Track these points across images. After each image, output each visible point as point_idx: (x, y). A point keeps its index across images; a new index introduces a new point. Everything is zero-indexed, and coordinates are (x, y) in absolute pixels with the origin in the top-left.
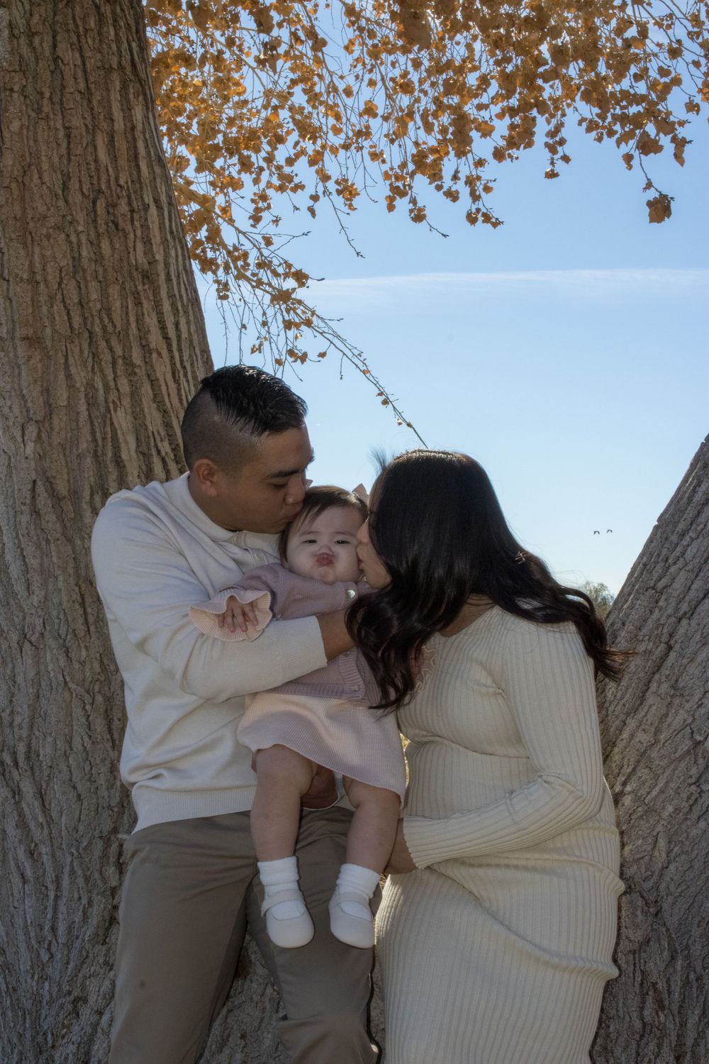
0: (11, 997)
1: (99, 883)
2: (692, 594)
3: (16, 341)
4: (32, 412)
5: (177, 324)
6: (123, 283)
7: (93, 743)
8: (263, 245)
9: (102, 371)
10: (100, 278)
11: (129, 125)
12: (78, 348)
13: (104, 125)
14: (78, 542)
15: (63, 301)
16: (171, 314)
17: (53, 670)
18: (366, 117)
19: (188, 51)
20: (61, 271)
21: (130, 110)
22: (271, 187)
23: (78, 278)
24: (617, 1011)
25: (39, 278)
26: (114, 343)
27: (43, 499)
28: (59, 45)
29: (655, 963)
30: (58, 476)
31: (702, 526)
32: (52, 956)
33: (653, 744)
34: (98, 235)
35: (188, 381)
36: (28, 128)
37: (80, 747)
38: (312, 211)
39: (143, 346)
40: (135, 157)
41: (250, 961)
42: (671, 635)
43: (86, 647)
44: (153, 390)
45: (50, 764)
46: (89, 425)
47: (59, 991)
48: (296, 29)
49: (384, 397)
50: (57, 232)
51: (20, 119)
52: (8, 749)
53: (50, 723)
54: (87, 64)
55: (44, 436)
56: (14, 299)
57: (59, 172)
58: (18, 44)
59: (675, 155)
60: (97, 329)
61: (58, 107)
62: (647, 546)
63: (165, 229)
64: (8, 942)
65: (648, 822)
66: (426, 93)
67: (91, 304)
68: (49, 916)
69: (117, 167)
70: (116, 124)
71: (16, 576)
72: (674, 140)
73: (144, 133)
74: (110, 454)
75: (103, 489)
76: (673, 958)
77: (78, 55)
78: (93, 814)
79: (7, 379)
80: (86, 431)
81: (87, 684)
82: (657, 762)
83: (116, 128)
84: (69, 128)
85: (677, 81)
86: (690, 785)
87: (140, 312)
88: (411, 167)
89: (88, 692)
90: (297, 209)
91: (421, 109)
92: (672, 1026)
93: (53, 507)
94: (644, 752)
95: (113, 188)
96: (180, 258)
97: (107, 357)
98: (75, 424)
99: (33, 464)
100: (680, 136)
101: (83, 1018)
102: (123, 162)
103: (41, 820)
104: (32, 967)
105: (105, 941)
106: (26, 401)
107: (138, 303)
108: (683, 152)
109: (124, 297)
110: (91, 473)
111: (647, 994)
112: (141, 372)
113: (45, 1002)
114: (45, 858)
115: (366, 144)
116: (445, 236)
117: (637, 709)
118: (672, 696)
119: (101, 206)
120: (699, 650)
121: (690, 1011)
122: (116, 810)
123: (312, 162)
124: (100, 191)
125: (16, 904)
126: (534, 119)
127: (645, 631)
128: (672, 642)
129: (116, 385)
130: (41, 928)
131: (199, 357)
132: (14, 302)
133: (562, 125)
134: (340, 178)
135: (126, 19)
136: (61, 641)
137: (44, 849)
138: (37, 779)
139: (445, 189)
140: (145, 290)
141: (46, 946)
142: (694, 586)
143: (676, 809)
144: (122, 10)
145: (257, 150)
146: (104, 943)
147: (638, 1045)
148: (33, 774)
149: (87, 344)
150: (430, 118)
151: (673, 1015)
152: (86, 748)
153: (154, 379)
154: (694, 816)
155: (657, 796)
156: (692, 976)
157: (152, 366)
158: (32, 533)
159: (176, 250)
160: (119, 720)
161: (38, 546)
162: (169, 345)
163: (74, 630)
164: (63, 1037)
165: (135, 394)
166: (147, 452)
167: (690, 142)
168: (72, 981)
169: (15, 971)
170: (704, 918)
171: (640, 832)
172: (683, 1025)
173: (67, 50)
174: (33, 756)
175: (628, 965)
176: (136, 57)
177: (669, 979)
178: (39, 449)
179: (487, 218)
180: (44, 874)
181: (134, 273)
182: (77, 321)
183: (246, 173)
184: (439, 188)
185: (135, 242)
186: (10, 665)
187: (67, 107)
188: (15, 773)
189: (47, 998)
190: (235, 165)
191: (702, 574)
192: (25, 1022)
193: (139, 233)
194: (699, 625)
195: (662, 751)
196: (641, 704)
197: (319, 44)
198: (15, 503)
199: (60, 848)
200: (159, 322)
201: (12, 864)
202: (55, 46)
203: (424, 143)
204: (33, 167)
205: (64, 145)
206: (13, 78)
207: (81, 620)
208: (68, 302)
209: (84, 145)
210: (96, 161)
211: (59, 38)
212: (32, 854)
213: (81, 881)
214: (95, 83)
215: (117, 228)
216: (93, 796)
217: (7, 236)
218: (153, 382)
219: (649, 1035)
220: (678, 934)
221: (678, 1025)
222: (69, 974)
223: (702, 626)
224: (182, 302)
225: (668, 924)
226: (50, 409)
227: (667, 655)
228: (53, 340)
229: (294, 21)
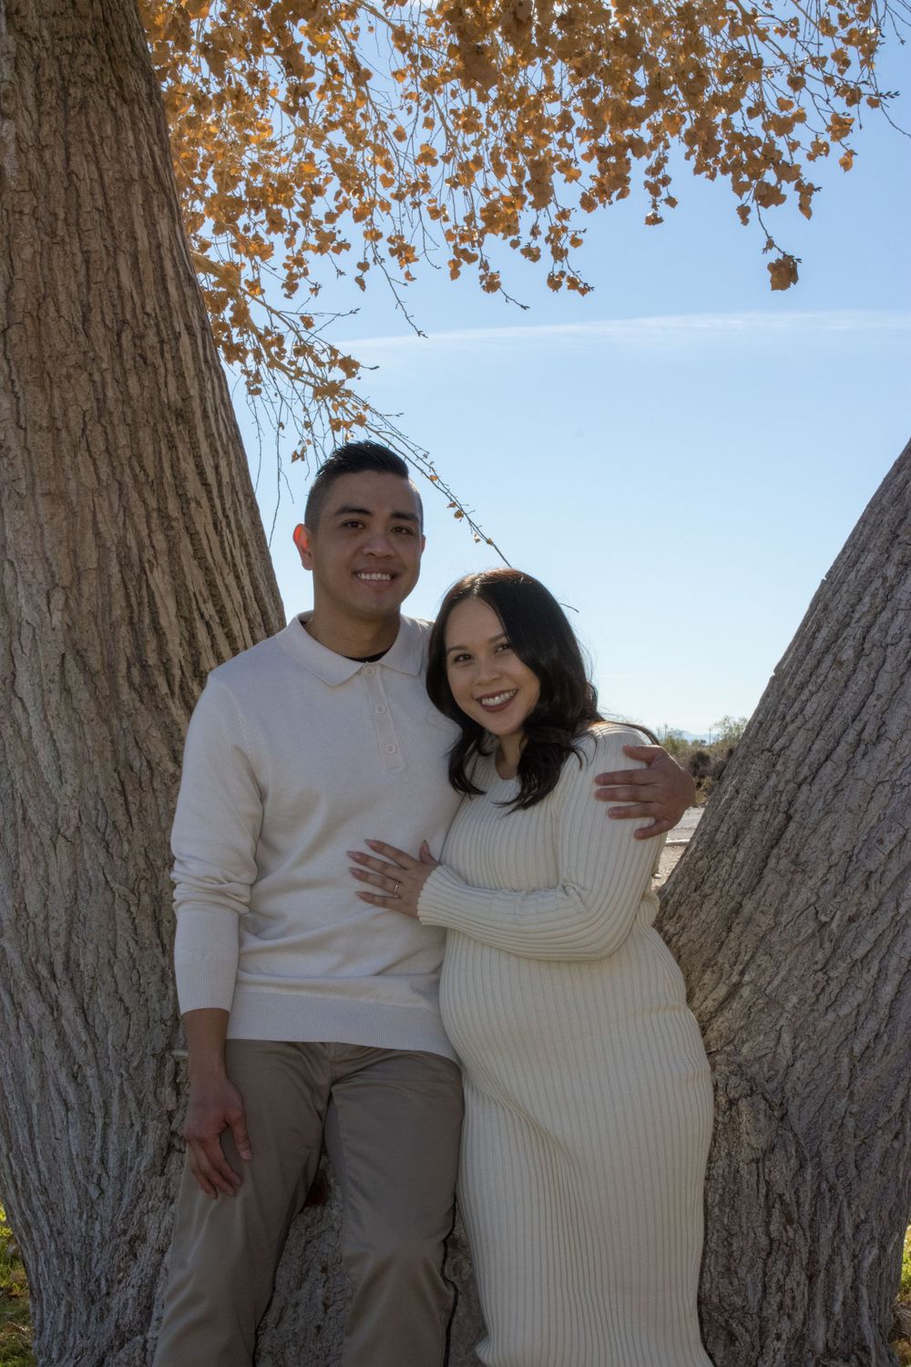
0: (56, 1241)
1: (155, 1107)
2: (812, 757)
3: (37, 497)
4: (57, 577)
5: (217, 467)
6: (155, 424)
7: (141, 949)
8: (301, 327)
9: (134, 526)
10: (129, 420)
11: (154, 242)
12: (107, 502)
13: (126, 246)
14: (115, 722)
15: (89, 450)
16: (210, 457)
17: (91, 867)
18: (423, 165)
19: (201, 91)
20: (84, 416)
21: (154, 225)
22: (307, 249)
23: (104, 423)
24: (741, 1227)
25: (59, 424)
26: (147, 494)
27: (75, 676)
28: (73, 158)
29: (781, 1172)
30: (90, 649)
31: (822, 677)
32: (102, 1192)
33: (773, 928)
34: (125, 372)
35: (231, 532)
36: (41, 255)
37: (126, 954)
38: (361, 282)
39: (180, 496)
40: (163, 280)
41: (329, 1186)
42: (790, 804)
43: (129, 842)
44: (193, 545)
45: (91, 975)
46: (122, 588)
47: (112, 1231)
48: (333, 59)
49: (457, 509)
50: (79, 371)
51: (32, 245)
52: (44, 960)
53: (90, 928)
54: (105, 177)
55: (72, 603)
56: (33, 449)
57: (78, 303)
58: (27, 159)
59: (800, 206)
60: (128, 480)
61: (74, 229)
62: (763, 700)
63: (199, 358)
64: (50, 1179)
65: (770, 1015)
66: (495, 127)
67: (119, 452)
68: (98, 1147)
69: (143, 292)
70: (139, 243)
71: (46, 764)
72: (799, 187)
73: (171, 251)
74: (147, 621)
75: (141, 661)
76: (802, 1167)
77: (93, 168)
78: (143, 1029)
79: (28, 541)
80: (119, 596)
81: (131, 881)
82: (778, 948)
83: (139, 248)
84: (87, 252)
85: (801, 117)
86: (816, 972)
87: (175, 457)
88: (481, 224)
89: (132, 891)
90: (342, 273)
91: (490, 146)
92: (802, 1242)
93: (85, 683)
94: (764, 937)
95: (140, 317)
96: (217, 390)
97: (139, 511)
98: (106, 588)
99: (60, 636)
100: (806, 183)
101: (142, 1260)
102: (149, 286)
103: (84, 1038)
104: (79, 1206)
105: (163, 1171)
106: (50, 565)
107: (173, 447)
108: (810, 201)
109: (156, 442)
110: (127, 644)
111: (774, 1207)
112: (179, 525)
113: (96, 1244)
114: (91, 1081)
115: (424, 198)
116: (525, 308)
117: (754, 889)
118: (793, 873)
119: (126, 338)
120: (821, 819)
121: (822, 1225)
122: (169, 1023)
123: (358, 217)
124: (124, 322)
125: (58, 1135)
126: (628, 162)
127: (761, 799)
128: (791, 811)
129: (151, 542)
130: (89, 1161)
131: (243, 503)
132: (33, 454)
133: (665, 160)
134: (394, 234)
135: (146, 119)
136: (100, 835)
137: (89, 1071)
138: (78, 992)
139: (522, 246)
140: (179, 432)
141: (95, 1181)
142: (815, 747)
143: (801, 1000)
144: (141, 109)
145: (289, 204)
146: (162, 1173)
147: (765, 1265)
148: (73, 987)
149: (117, 498)
150: (502, 158)
151: (804, 1230)
152: (132, 955)
153: (193, 532)
154: (821, 1007)
155: (779, 986)
156: (824, 1186)
157: (191, 518)
158: (63, 714)
159: (212, 381)
160: (169, 922)
161: (70, 729)
162: (209, 492)
163: (114, 822)
164: (120, 1282)
165: (172, 551)
166: (188, 616)
167: (819, 189)
168: (126, 1219)
169: (60, 1211)
170: (836, 1121)
171: (761, 1027)
172: (815, 1240)
173: (82, 164)
174: (72, 965)
175: (751, 1176)
176: (159, 163)
177: (797, 1189)
178: (67, 619)
179: (573, 284)
180: (90, 1100)
181: (167, 413)
182: (104, 471)
183: (276, 233)
184: (515, 244)
185: (166, 377)
186: (43, 864)
187: (85, 228)
188: (53, 987)
189: (98, 1239)
190: (262, 222)
191: (823, 733)
192: (73, 1269)
193: (170, 366)
194: (821, 790)
195: (783, 935)
196: (759, 882)
197: (362, 76)
198: (41, 680)
199: (107, 1069)
200: (197, 466)
201: (52, 1089)
202: (68, 160)
203: (495, 189)
204: (49, 299)
205: (83, 272)
206: (22, 199)
207: (121, 811)
208: (93, 450)
209: (105, 269)
210: (119, 287)
211: (72, 150)
212: (75, 1078)
213: (132, 1106)
214: (115, 198)
215: (145, 363)
216: (142, 1008)
217: (22, 378)
218: (193, 536)
219: (777, 1252)
220: (808, 1140)
221: (809, 1240)
222: (123, 1210)
223: (824, 792)
224: (221, 440)
225: (796, 1129)
226: (78, 574)
227: (786, 826)
228: (78, 494)
229: (330, 49)
